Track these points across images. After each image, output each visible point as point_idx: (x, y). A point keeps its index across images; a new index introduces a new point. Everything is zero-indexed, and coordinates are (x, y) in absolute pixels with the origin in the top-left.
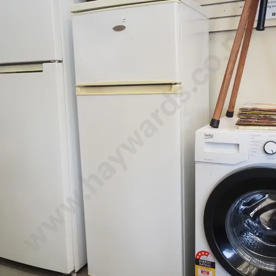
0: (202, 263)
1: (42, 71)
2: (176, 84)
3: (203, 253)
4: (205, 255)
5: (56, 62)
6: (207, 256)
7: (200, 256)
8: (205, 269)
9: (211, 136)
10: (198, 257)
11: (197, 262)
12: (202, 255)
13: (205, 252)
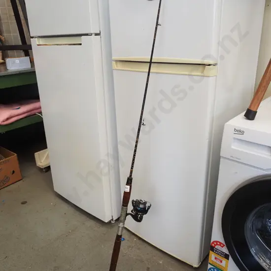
0: (216, 251)
1: (81, 44)
2: (209, 65)
3: (218, 243)
4: (220, 245)
5: (93, 35)
6: (222, 247)
7: (215, 245)
8: (218, 257)
9: (241, 132)
10: (213, 245)
11: (212, 249)
12: (217, 245)
13: (221, 243)
